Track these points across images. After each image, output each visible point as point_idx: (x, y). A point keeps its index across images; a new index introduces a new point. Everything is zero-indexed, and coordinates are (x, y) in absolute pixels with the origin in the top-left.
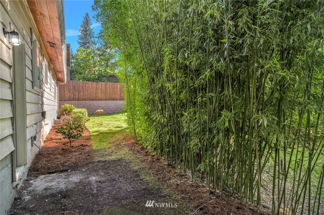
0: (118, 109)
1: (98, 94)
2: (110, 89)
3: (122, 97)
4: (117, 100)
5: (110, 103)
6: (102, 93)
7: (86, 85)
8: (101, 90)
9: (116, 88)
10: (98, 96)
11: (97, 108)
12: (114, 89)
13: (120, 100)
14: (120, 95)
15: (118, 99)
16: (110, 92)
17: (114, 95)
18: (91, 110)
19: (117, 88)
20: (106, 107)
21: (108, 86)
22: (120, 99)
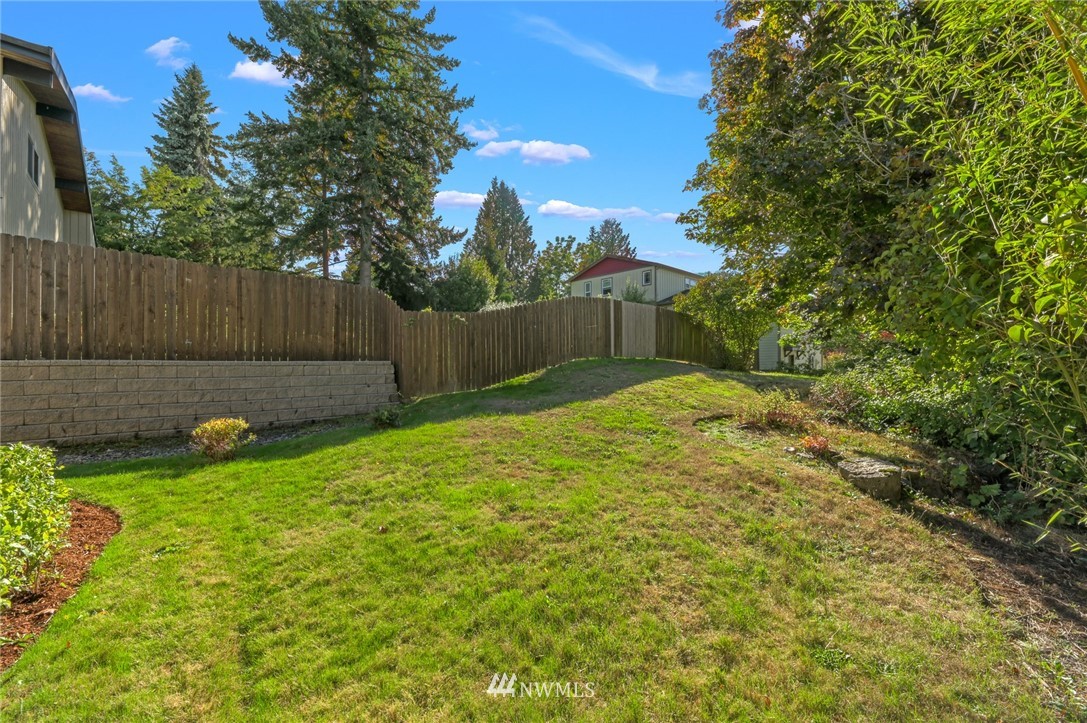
0: (332, 402)
1: (221, 325)
2: (286, 304)
3: (344, 345)
4: (321, 357)
5: (285, 370)
6: (245, 323)
7: (144, 277)
8: (239, 308)
9: (318, 301)
10: (222, 333)
11: (208, 398)
12: (309, 304)
13: (336, 360)
14: (337, 335)
15: (330, 351)
16: (286, 317)
17: (308, 333)
18: (171, 412)
19: (323, 303)
20: (264, 395)
21: (278, 288)
22: (336, 351)
